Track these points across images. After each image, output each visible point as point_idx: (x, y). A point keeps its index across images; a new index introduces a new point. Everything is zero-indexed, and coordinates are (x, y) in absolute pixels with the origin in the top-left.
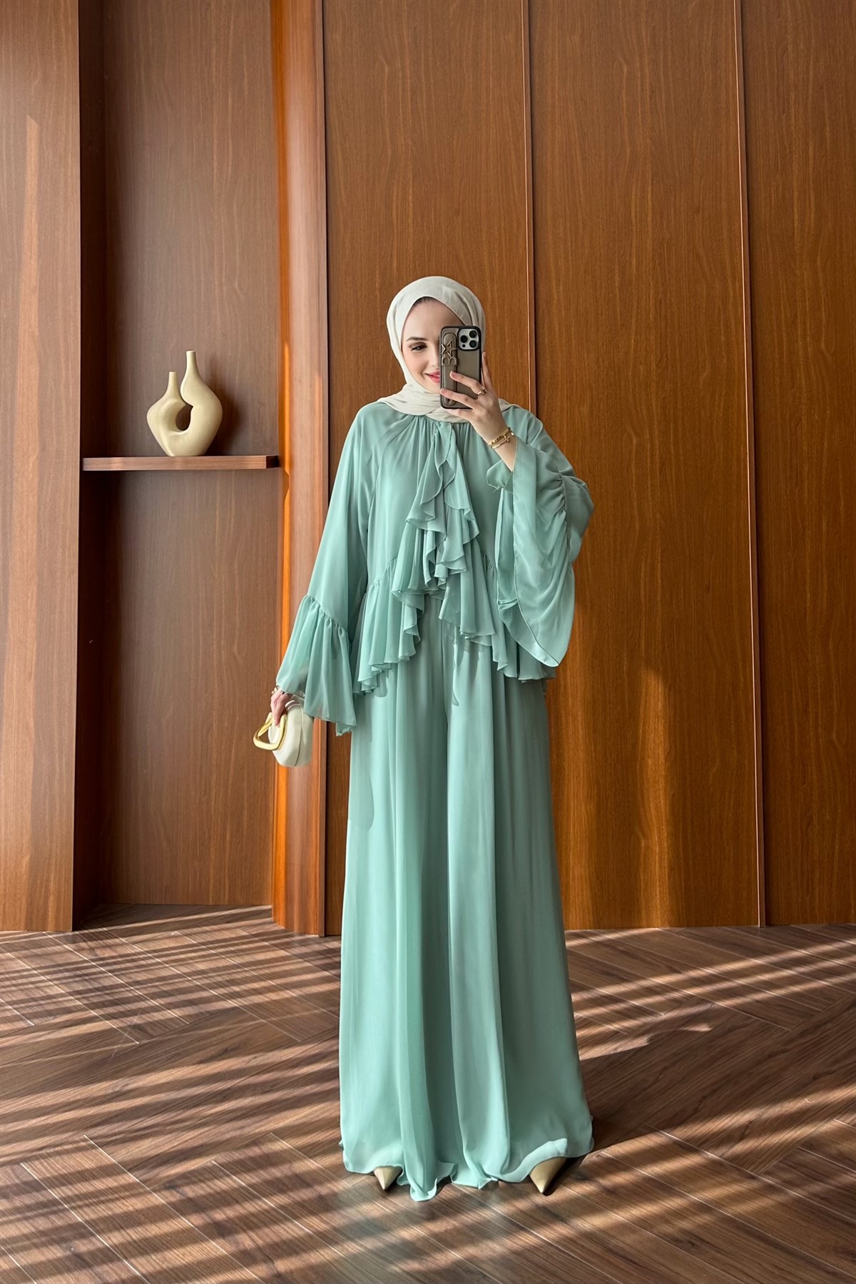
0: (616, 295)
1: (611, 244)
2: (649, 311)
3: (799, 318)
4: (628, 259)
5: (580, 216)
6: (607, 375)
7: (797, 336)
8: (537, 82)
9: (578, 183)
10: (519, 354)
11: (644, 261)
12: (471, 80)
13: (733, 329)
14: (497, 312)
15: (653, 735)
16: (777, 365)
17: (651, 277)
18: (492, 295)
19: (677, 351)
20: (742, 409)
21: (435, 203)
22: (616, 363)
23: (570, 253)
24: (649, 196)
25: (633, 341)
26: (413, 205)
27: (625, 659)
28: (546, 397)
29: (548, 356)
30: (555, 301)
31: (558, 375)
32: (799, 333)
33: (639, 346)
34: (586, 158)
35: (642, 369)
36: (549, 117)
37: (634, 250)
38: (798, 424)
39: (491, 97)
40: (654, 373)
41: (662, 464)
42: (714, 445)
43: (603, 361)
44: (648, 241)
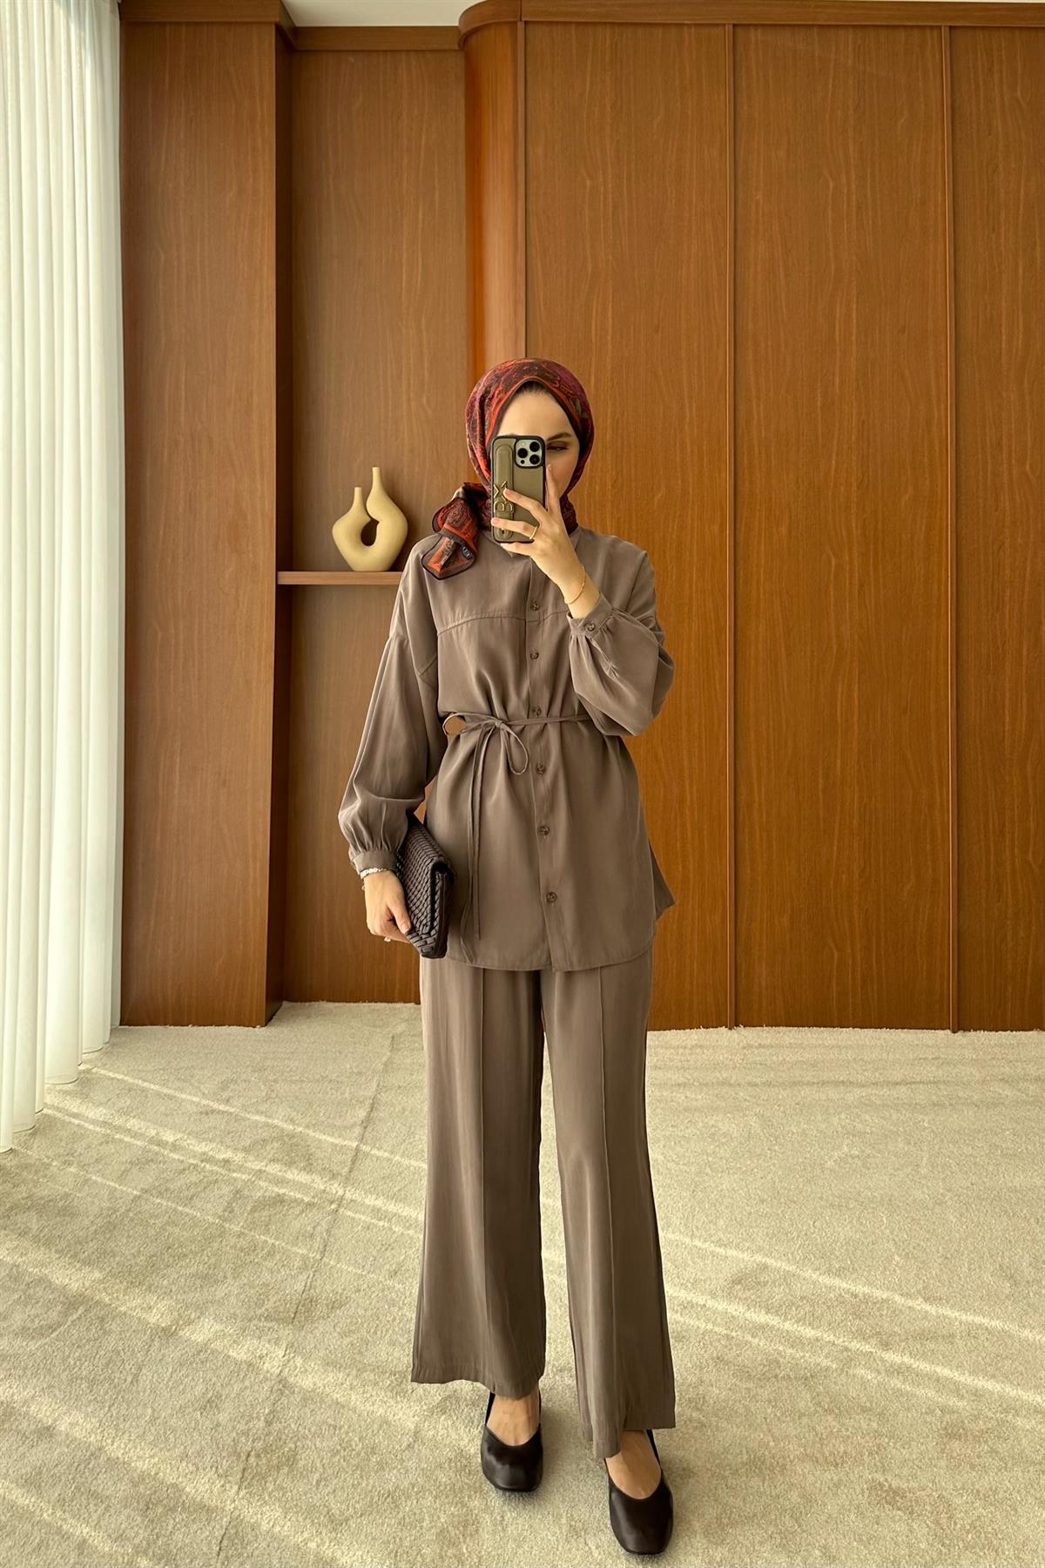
0: (818, 415)
1: (814, 364)
3: (1004, 440)
4: (831, 379)
5: (782, 335)
6: (806, 495)
7: (1002, 458)
8: (741, 197)
9: (781, 301)
11: (847, 380)
12: (674, 195)
13: (938, 450)
14: (695, 431)
15: (847, 853)
16: (981, 488)
17: (854, 397)
19: (880, 472)
21: (635, 319)
22: (816, 483)
23: (771, 372)
24: (854, 314)
25: (834, 461)
26: (613, 320)
27: (821, 777)
28: (745, 516)
31: (756, 495)
32: (1004, 454)
33: (840, 466)
34: (790, 274)
35: (843, 490)
36: (753, 232)
37: (837, 370)
38: (1000, 548)
39: (694, 212)
40: (855, 494)
41: (861, 586)
42: (915, 568)
43: (803, 482)
44: (852, 359)
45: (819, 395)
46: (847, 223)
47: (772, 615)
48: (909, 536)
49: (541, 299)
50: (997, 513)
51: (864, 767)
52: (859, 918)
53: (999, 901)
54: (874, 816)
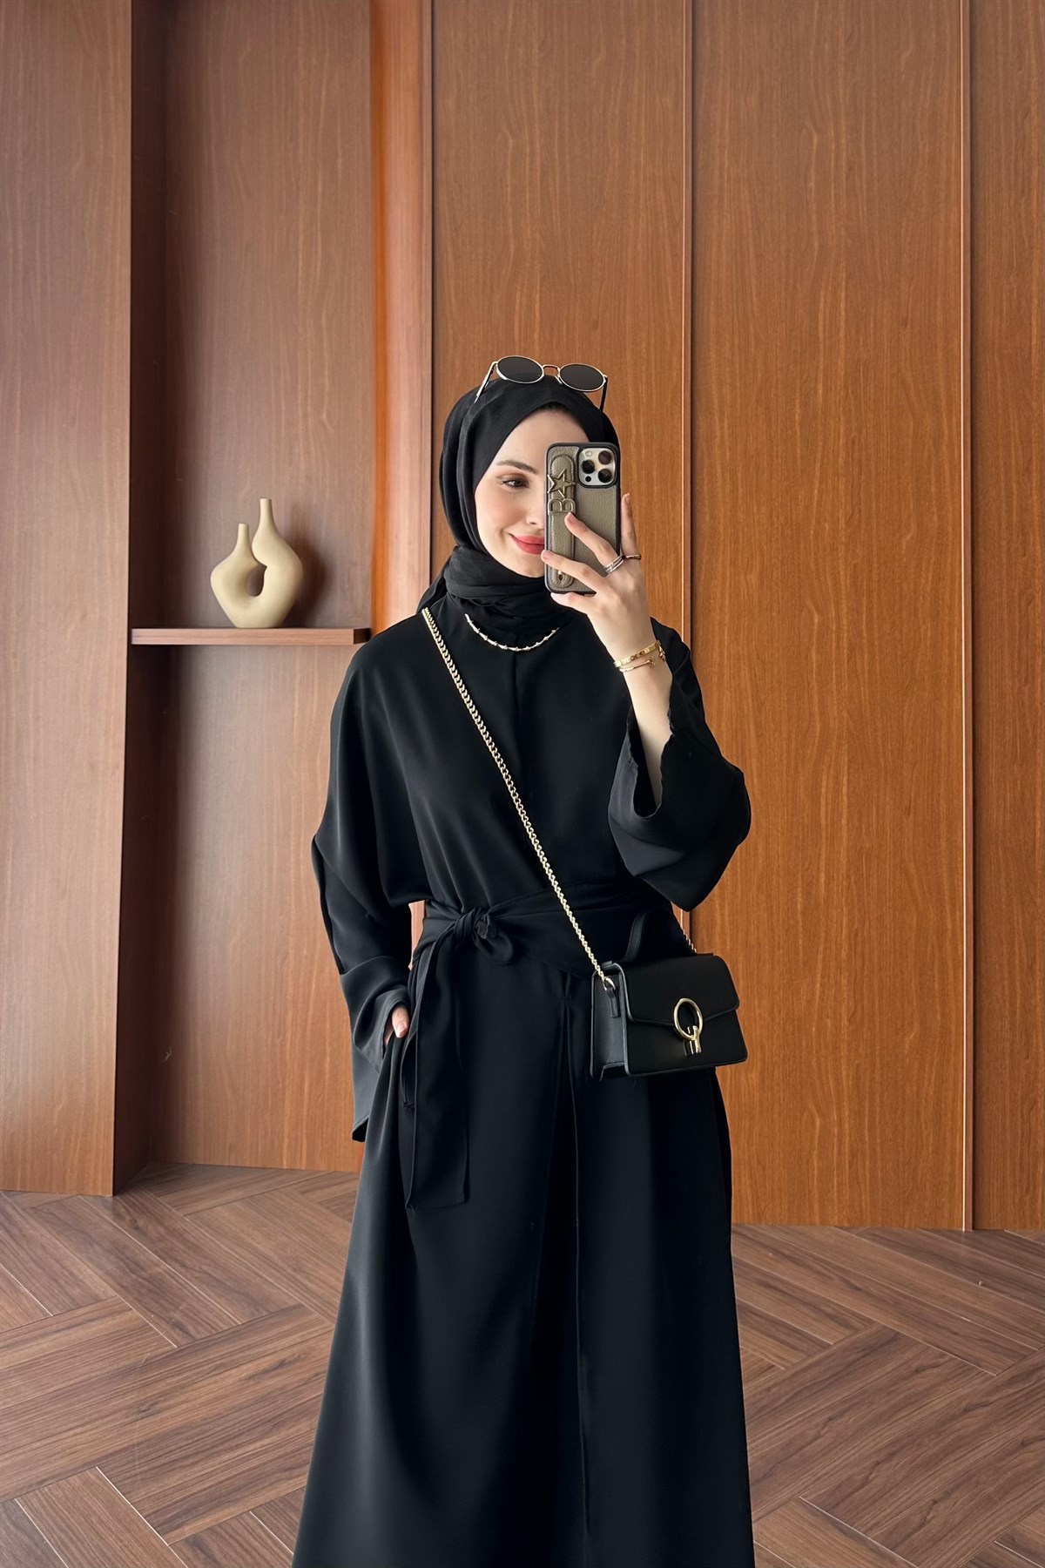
0: (796, 432)
1: (791, 367)
2: (838, 453)
3: (1034, 464)
4: (812, 385)
5: (752, 331)
6: (782, 534)
7: (1031, 489)
8: (701, 157)
9: (751, 288)
10: (670, 505)
11: (833, 387)
13: (947, 476)
14: (643, 452)
15: (833, 992)
16: (1004, 526)
17: (842, 409)
18: (637, 431)
19: (874, 505)
20: (957, 582)
21: (568, 313)
22: (794, 519)
23: (738, 378)
24: (842, 305)
25: (816, 491)
26: (541, 316)
27: (800, 895)
28: (704, 561)
29: (707, 509)
30: (718, 440)
31: (719, 533)
32: (1034, 485)
33: (824, 497)
34: (761, 255)
35: (828, 527)
36: (715, 202)
38: (1029, 603)
39: (642, 177)
40: (843, 533)
41: (852, 650)
42: (920, 628)
43: (778, 518)
44: (839, 362)
45: (798, 406)
46: (835, 188)
47: (739, 685)
48: (912, 587)
49: (452, 288)
50: (1024, 559)
51: (855, 882)
52: (848, 1075)
53: (1028, 1057)
54: (867, 946)
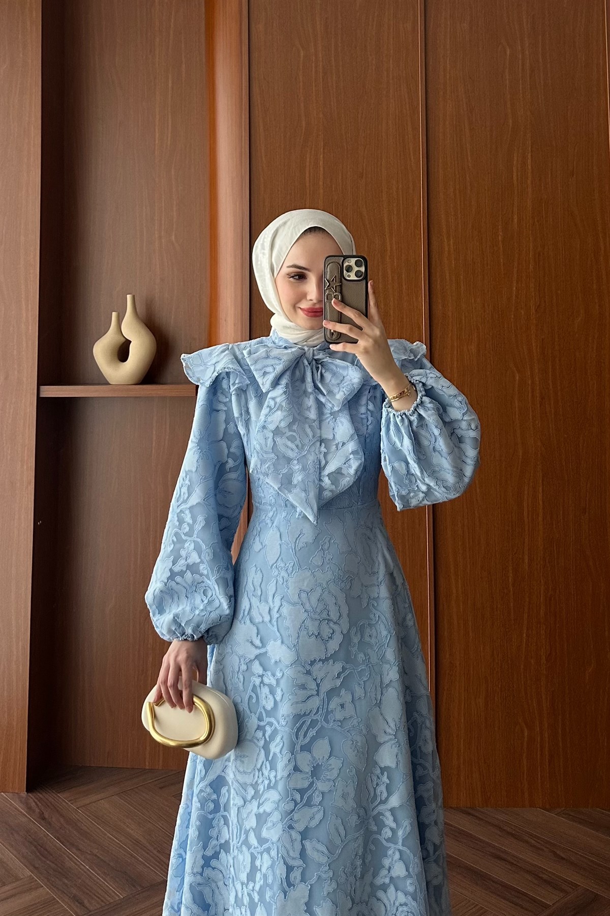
0: (500, 248)
1: (495, 204)
4: (510, 216)
5: (468, 179)
6: (492, 317)
8: (431, 63)
9: (466, 150)
10: (414, 297)
11: (524, 218)
12: (374, 62)
15: (535, 640)
17: (530, 232)
18: (391, 248)
19: (554, 298)
21: (343, 168)
22: (500, 307)
23: (459, 212)
24: (529, 161)
25: (514, 289)
26: (324, 168)
27: (511, 571)
29: (440, 300)
30: (446, 253)
31: (448, 317)
33: (520, 292)
34: (473, 128)
35: (523, 313)
36: (441, 93)
37: (515, 209)
39: (391, 76)
40: (534, 317)
41: (542, 398)
42: (589, 383)
43: (488, 306)
44: (528, 200)
45: (500, 230)
46: (522, 84)
48: (582, 354)
51: (549, 562)
52: (546, 699)
54: (558, 606)
